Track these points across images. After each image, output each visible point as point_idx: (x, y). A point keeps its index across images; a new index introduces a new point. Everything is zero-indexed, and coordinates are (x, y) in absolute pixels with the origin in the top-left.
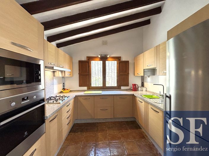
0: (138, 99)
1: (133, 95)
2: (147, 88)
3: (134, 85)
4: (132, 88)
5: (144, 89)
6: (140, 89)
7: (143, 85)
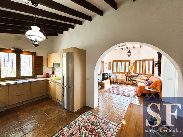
0: (50, 82)
1: (47, 80)
2: (56, 75)
3: (48, 74)
4: (46, 76)
5: (54, 76)
6: (51, 76)
7: (53, 73)
